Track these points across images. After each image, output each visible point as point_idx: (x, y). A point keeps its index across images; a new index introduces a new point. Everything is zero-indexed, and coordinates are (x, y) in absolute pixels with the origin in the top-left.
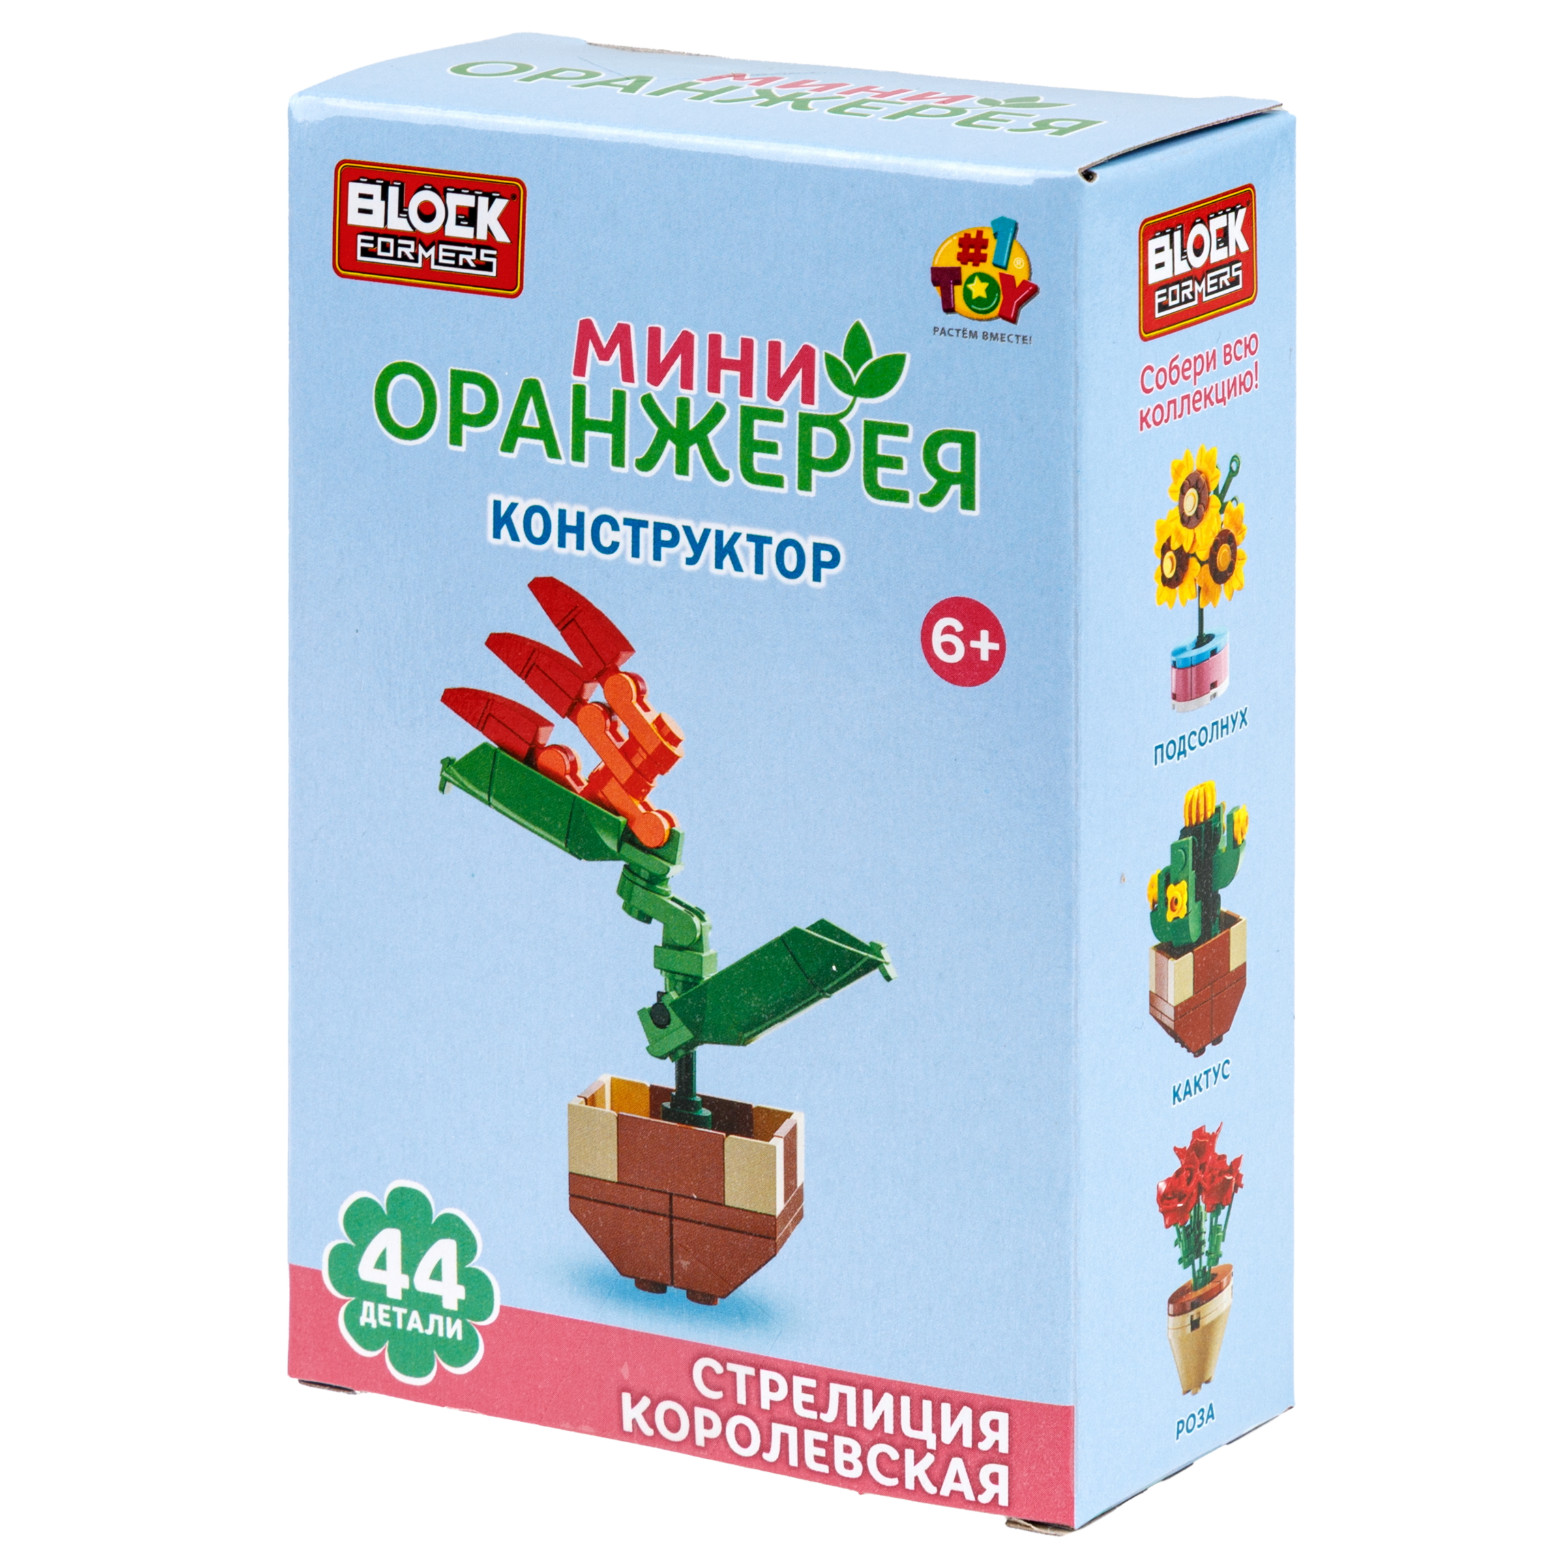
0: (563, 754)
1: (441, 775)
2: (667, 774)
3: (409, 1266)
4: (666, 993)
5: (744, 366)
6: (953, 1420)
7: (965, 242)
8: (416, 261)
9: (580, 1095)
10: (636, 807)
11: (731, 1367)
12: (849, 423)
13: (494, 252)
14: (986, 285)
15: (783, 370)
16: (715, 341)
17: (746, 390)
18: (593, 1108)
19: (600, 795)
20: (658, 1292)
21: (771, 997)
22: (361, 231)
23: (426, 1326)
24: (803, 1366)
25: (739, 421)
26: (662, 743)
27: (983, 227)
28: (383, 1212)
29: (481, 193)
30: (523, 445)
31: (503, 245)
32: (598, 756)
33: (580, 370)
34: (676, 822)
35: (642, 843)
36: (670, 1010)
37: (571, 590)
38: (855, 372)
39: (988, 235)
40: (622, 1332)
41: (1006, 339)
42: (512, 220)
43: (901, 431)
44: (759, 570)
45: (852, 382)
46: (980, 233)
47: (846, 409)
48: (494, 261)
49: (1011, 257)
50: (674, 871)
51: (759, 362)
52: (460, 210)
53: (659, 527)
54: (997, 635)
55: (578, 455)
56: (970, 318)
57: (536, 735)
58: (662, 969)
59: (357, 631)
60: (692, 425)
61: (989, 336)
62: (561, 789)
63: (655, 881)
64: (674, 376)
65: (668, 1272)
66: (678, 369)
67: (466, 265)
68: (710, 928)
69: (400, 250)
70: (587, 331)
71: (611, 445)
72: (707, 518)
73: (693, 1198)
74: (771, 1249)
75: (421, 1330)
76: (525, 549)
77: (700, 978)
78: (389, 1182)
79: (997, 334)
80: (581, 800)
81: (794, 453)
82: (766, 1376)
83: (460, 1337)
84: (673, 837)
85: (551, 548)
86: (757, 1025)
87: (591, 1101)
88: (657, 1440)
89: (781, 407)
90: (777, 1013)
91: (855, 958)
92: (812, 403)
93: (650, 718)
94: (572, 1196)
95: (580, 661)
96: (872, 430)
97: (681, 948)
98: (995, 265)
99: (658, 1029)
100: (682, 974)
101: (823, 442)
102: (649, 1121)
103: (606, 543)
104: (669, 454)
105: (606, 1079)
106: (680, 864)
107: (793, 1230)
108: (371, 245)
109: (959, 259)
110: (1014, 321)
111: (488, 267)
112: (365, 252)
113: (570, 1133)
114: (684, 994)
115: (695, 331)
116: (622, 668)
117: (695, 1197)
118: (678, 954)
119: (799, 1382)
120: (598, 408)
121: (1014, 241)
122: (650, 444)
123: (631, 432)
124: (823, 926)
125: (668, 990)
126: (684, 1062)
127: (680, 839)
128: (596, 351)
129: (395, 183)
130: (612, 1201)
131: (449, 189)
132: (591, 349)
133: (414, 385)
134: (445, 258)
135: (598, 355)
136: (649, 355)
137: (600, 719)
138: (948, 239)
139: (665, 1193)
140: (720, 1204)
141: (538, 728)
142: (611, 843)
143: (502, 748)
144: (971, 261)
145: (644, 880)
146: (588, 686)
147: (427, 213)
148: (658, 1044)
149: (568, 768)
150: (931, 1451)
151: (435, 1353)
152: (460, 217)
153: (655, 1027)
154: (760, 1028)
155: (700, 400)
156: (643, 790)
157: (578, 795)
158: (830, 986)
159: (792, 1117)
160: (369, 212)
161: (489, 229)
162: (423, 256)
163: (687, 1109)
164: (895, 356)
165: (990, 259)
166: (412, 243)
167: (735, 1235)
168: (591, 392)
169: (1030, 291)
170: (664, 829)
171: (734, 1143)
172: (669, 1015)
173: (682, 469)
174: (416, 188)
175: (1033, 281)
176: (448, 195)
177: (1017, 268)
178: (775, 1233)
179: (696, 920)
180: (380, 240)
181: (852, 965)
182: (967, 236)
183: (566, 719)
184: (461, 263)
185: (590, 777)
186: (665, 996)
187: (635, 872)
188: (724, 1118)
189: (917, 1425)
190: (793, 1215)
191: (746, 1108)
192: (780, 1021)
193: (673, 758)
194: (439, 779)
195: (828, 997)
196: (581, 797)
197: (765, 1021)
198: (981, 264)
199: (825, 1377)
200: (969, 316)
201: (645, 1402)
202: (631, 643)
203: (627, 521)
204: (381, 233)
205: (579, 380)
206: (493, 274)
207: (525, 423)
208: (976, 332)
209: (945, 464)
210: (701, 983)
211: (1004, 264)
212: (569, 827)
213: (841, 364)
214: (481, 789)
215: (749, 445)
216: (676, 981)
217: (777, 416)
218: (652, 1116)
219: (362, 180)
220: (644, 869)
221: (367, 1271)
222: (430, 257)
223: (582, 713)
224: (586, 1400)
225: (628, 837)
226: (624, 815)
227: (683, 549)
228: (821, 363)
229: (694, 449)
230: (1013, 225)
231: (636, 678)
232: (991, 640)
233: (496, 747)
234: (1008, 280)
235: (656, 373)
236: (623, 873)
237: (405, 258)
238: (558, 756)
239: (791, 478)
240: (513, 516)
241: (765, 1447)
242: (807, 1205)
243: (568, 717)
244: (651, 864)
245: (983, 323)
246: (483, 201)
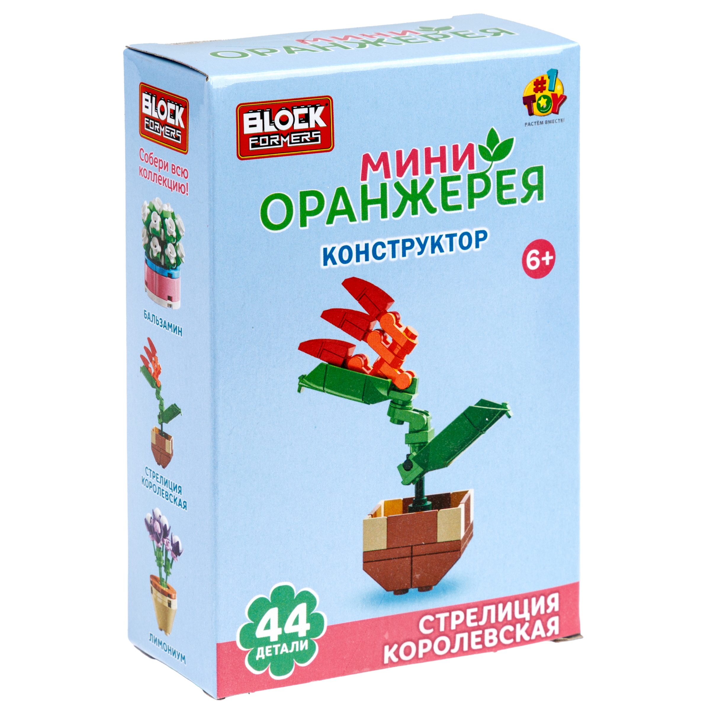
0: (360, 358)
1: (299, 384)
2: (410, 354)
3: (282, 623)
4: (411, 454)
5: (442, 159)
6: (536, 604)
7: (537, 83)
8: (280, 144)
9: (369, 514)
10: (396, 373)
11: (437, 616)
12: (490, 174)
13: (319, 132)
14: (546, 100)
15: (460, 157)
16: (428, 151)
17: (443, 169)
18: (375, 518)
19: (379, 372)
20: (404, 593)
21: (459, 441)
22: (251, 136)
23: (289, 648)
24: (472, 604)
25: (441, 184)
26: (408, 340)
27: (544, 75)
28: (269, 601)
29: (310, 106)
30: (337, 219)
31: (324, 128)
32: (377, 354)
33: (364, 178)
34: (415, 374)
35: (399, 388)
36: (412, 461)
37: (363, 281)
38: (492, 150)
39: (546, 78)
40: (386, 618)
41: (554, 122)
42: (327, 116)
43: (512, 172)
44: (451, 249)
45: (491, 155)
46: (542, 78)
47: (488, 168)
48: (319, 136)
49: (556, 85)
50: (414, 397)
51: (449, 155)
52: (300, 116)
53: (404, 241)
54: (552, 253)
55: (365, 217)
56: (540, 116)
57: (347, 352)
58: (408, 444)
59: (253, 328)
60: (419, 191)
61: (548, 122)
62: (360, 374)
63: (405, 404)
64: (409, 170)
65: (409, 582)
66: (411, 167)
67: (305, 141)
68: (431, 418)
69: (271, 141)
70: (367, 159)
71: (380, 209)
72: (427, 231)
73: (423, 544)
74: (458, 556)
75: (287, 652)
76: (340, 267)
77: (427, 442)
78: (272, 586)
79: (551, 121)
80: (369, 377)
81: (466, 193)
82: (454, 614)
83: (306, 648)
84: (414, 381)
85: (353, 264)
86: (452, 456)
87: (374, 515)
88: (401, 662)
89: (460, 173)
90: (462, 447)
91: (495, 412)
92: (473, 168)
93: (402, 330)
94: (364, 562)
95: (368, 313)
96: (500, 174)
97: (418, 431)
98: (549, 90)
99: (407, 472)
100: (418, 443)
101: (479, 185)
102: (402, 515)
103: (379, 254)
104: (408, 207)
105: (382, 503)
106: (417, 393)
107: (468, 543)
108: (257, 142)
109: (534, 91)
110: (557, 113)
111: (316, 139)
112: (254, 145)
113: (364, 533)
114: (419, 452)
115: (418, 148)
116: (388, 311)
117: (424, 543)
118: (416, 434)
119: (469, 611)
120: (373, 193)
121: (557, 78)
122: (399, 204)
123: (390, 201)
124: (483, 402)
125: (412, 452)
126: (419, 483)
127: (417, 381)
128: (372, 167)
129: (267, 110)
130: (384, 558)
131: (294, 107)
132: (369, 167)
133: (281, 203)
134: (294, 140)
135: (373, 169)
136: (397, 164)
137: (378, 337)
138: (529, 83)
139: (409, 546)
140: (435, 543)
141: (348, 349)
142: (384, 393)
143: (330, 363)
144: (539, 91)
145: (400, 405)
146: (372, 323)
147: (284, 120)
148: (407, 479)
149: (363, 363)
150: (528, 621)
151: (294, 660)
152: (301, 119)
153: (405, 471)
154: (454, 457)
155: (422, 178)
156: (399, 364)
157: (368, 375)
158: (485, 428)
159: (468, 493)
160: (255, 126)
161: (316, 122)
162: (283, 141)
163: (420, 504)
164: (509, 140)
165: (547, 88)
166: (277, 136)
167: (442, 554)
168: (370, 187)
169: (564, 98)
170: (409, 379)
171: (442, 513)
172: (412, 464)
173: (415, 212)
174: (278, 110)
175: (565, 94)
176: (294, 110)
177: (558, 91)
178: (460, 548)
179: (425, 416)
180: (261, 138)
181: (494, 416)
182: (537, 80)
183: (362, 341)
184: (303, 141)
185: (374, 365)
186: (410, 455)
187: (396, 402)
188: (437, 503)
189: (521, 612)
190: (468, 536)
191: (448, 495)
192: (463, 450)
193: (414, 345)
194: (297, 386)
195: (484, 433)
196: (370, 376)
197: (456, 452)
198: (544, 91)
199: (480, 605)
200: (540, 115)
201: (395, 646)
202: (393, 298)
203: (389, 242)
204: (261, 135)
205: (364, 183)
206: (319, 142)
207: (338, 208)
208: (543, 122)
209: (531, 183)
210: (427, 444)
211: (553, 89)
212: (364, 391)
213: (485, 148)
214: (320, 385)
215: (446, 194)
216: (416, 447)
217: (458, 178)
218: (404, 513)
219: (250, 111)
220: (400, 400)
221: (260, 633)
222: (287, 141)
223: (370, 337)
224: (367, 656)
225: (393, 388)
226: (390, 378)
227: (416, 249)
228: (477, 150)
229: (420, 202)
230: (556, 72)
231: (395, 313)
232: (550, 255)
233: (327, 363)
234: (555, 96)
235: (401, 171)
236: (390, 405)
237: (274, 144)
238: (358, 360)
239: (465, 205)
240: (333, 254)
241: (452, 647)
242: (475, 531)
243: (363, 340)
244: (403, 396)
245: (545, 117)
246: (312, 109)
